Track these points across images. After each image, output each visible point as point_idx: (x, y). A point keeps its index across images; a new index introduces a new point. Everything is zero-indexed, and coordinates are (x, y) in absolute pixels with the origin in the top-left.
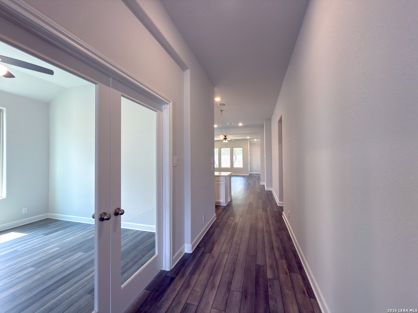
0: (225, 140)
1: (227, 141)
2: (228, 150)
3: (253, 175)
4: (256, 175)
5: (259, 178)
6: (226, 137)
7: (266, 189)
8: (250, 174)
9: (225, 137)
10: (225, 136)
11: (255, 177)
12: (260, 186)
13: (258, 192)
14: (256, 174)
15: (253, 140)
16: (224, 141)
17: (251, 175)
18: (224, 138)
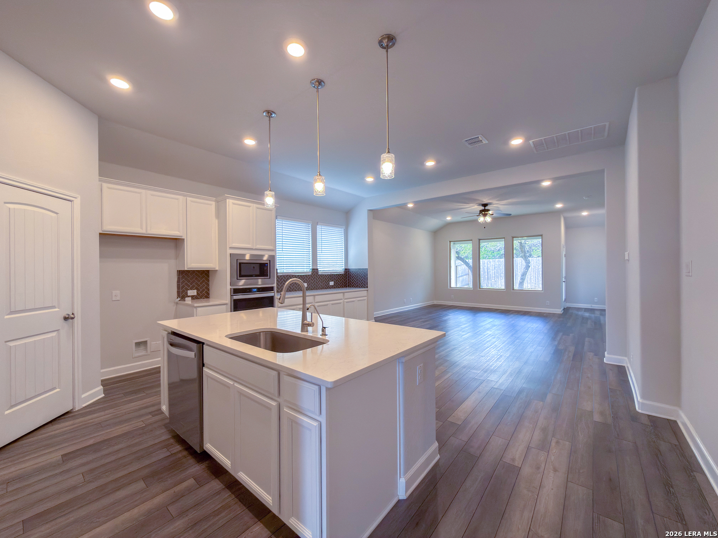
0: (485, 215)
1: (488, 219)
2: (499, 245)
3: (575, 312)
4: (587, 314)
5: (598, 327)
6: (486, 208)
7: (640, 403)
8: (566, 310)
9: (482, 208)
10: (485, 205)
11: (585, 320)
12: (604, 369)
13: (597, 418)
14: (587, 310)
15: (575, 214)
16: (481, 219)
17: (570, 311)
18: (481, 211)
